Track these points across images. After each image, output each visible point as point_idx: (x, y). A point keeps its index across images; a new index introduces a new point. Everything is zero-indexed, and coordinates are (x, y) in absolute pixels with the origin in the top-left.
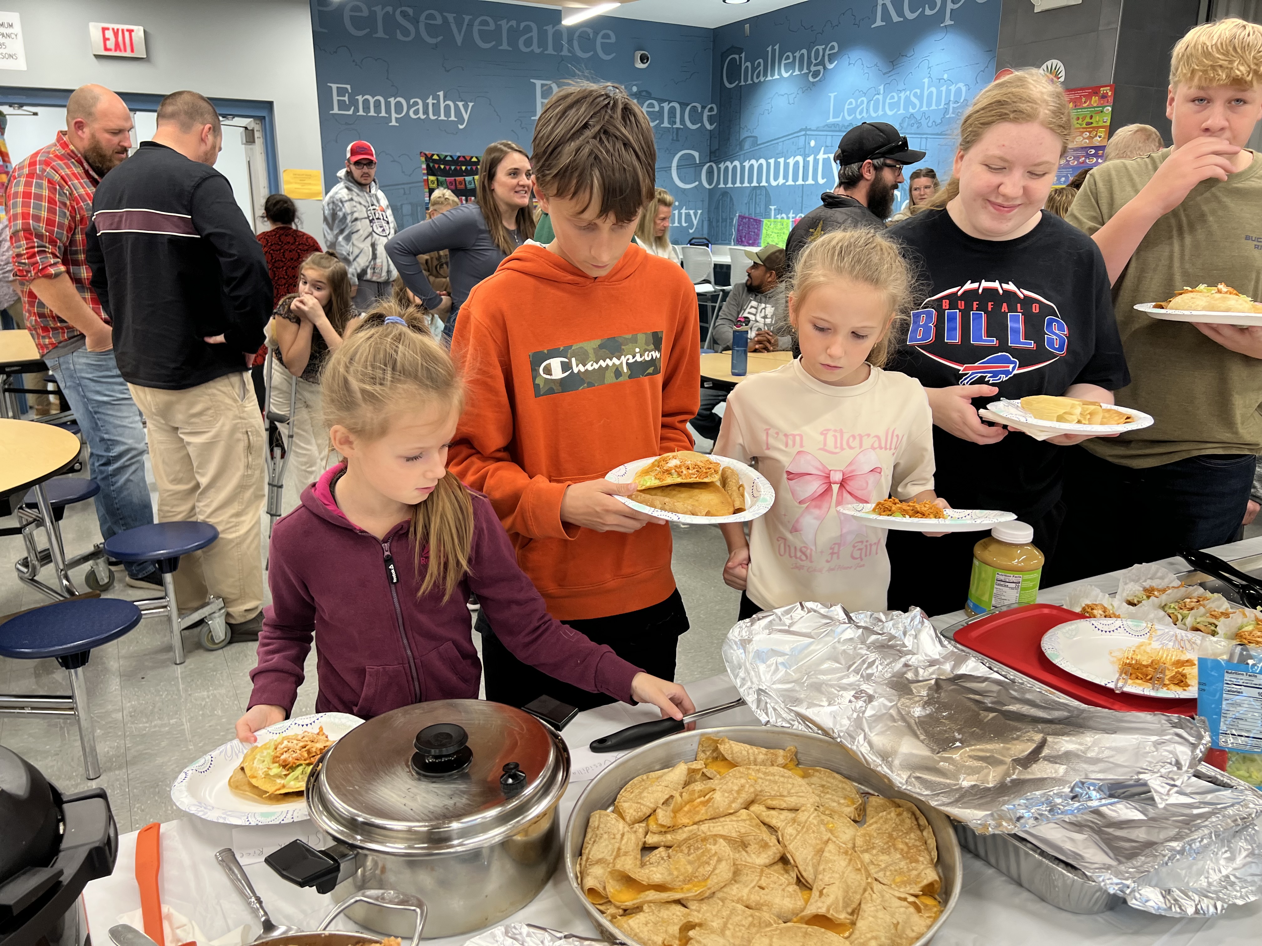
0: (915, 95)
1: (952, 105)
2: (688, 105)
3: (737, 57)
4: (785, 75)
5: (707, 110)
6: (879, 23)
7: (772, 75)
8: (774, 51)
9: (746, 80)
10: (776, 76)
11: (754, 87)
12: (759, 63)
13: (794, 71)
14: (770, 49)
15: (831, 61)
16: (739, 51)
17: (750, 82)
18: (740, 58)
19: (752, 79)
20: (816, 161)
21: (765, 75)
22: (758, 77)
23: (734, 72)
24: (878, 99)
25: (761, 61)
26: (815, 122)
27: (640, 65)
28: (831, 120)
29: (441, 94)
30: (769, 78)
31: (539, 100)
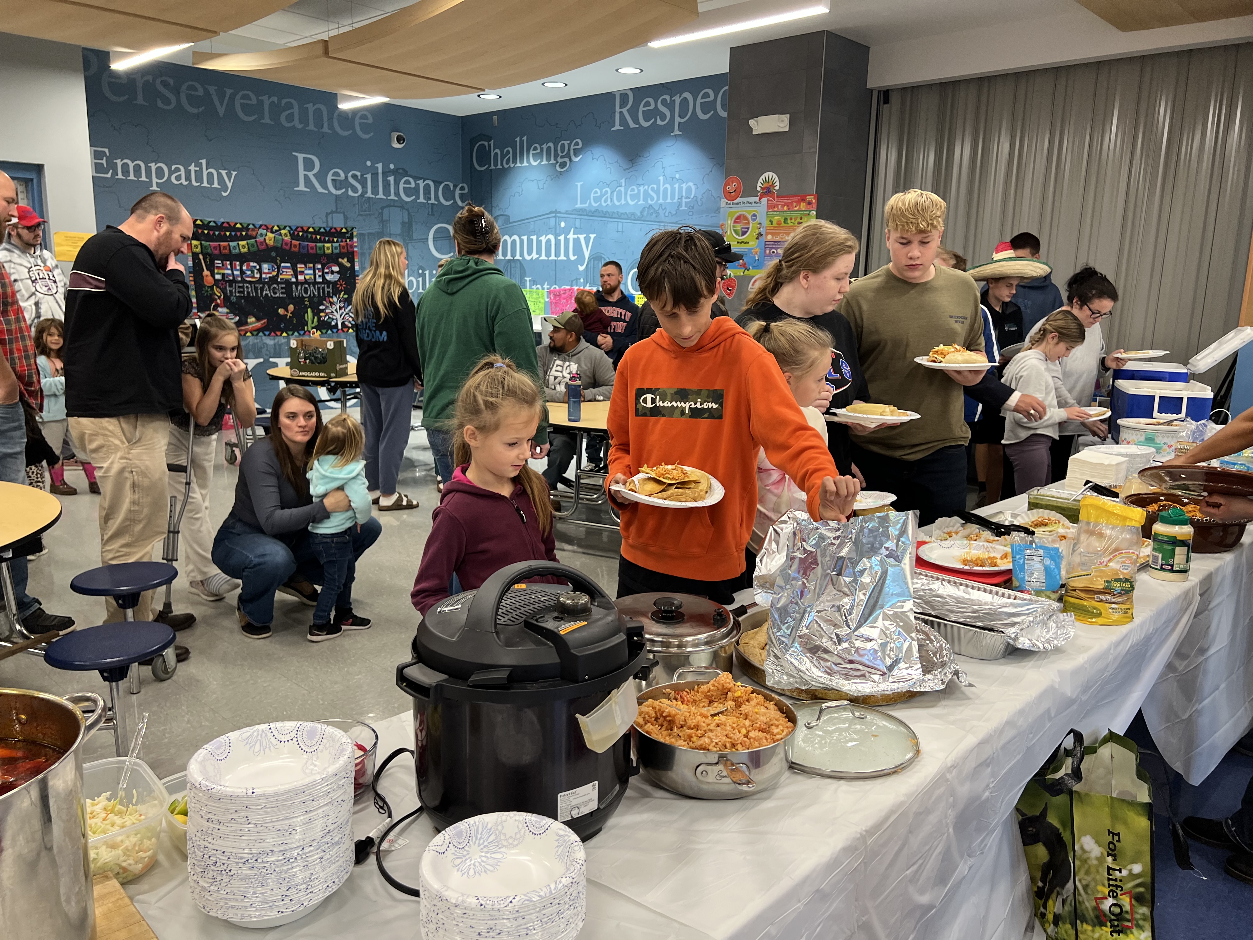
0: (653, 189)
1: (684, 200)
2: (441, 183)
3: (486, 143)
4: (534, 163)
5: (458, 189)
6: (617, 127)
7: (522, 162)
8: (522, 142)
9: (496, 164)
10: (525, 164)
11: (504, 172)
12: (508, 151)
13: (542, 161)
14: (518, 139)
15: (576, 155)
16: (489, 139)
17: (499, 166)
18: (490, 146)
19: (502, 164)
20: (567, 241)
21: (515, 161)
22: (508, 162)
23: (484, 156)
24: (620, 191)
25: (510, 149)
26: (563, 206)
27: (396, 145)
28: (579, 205)
29: (204, 162)
30: (518, 165)
31: (302, 172)
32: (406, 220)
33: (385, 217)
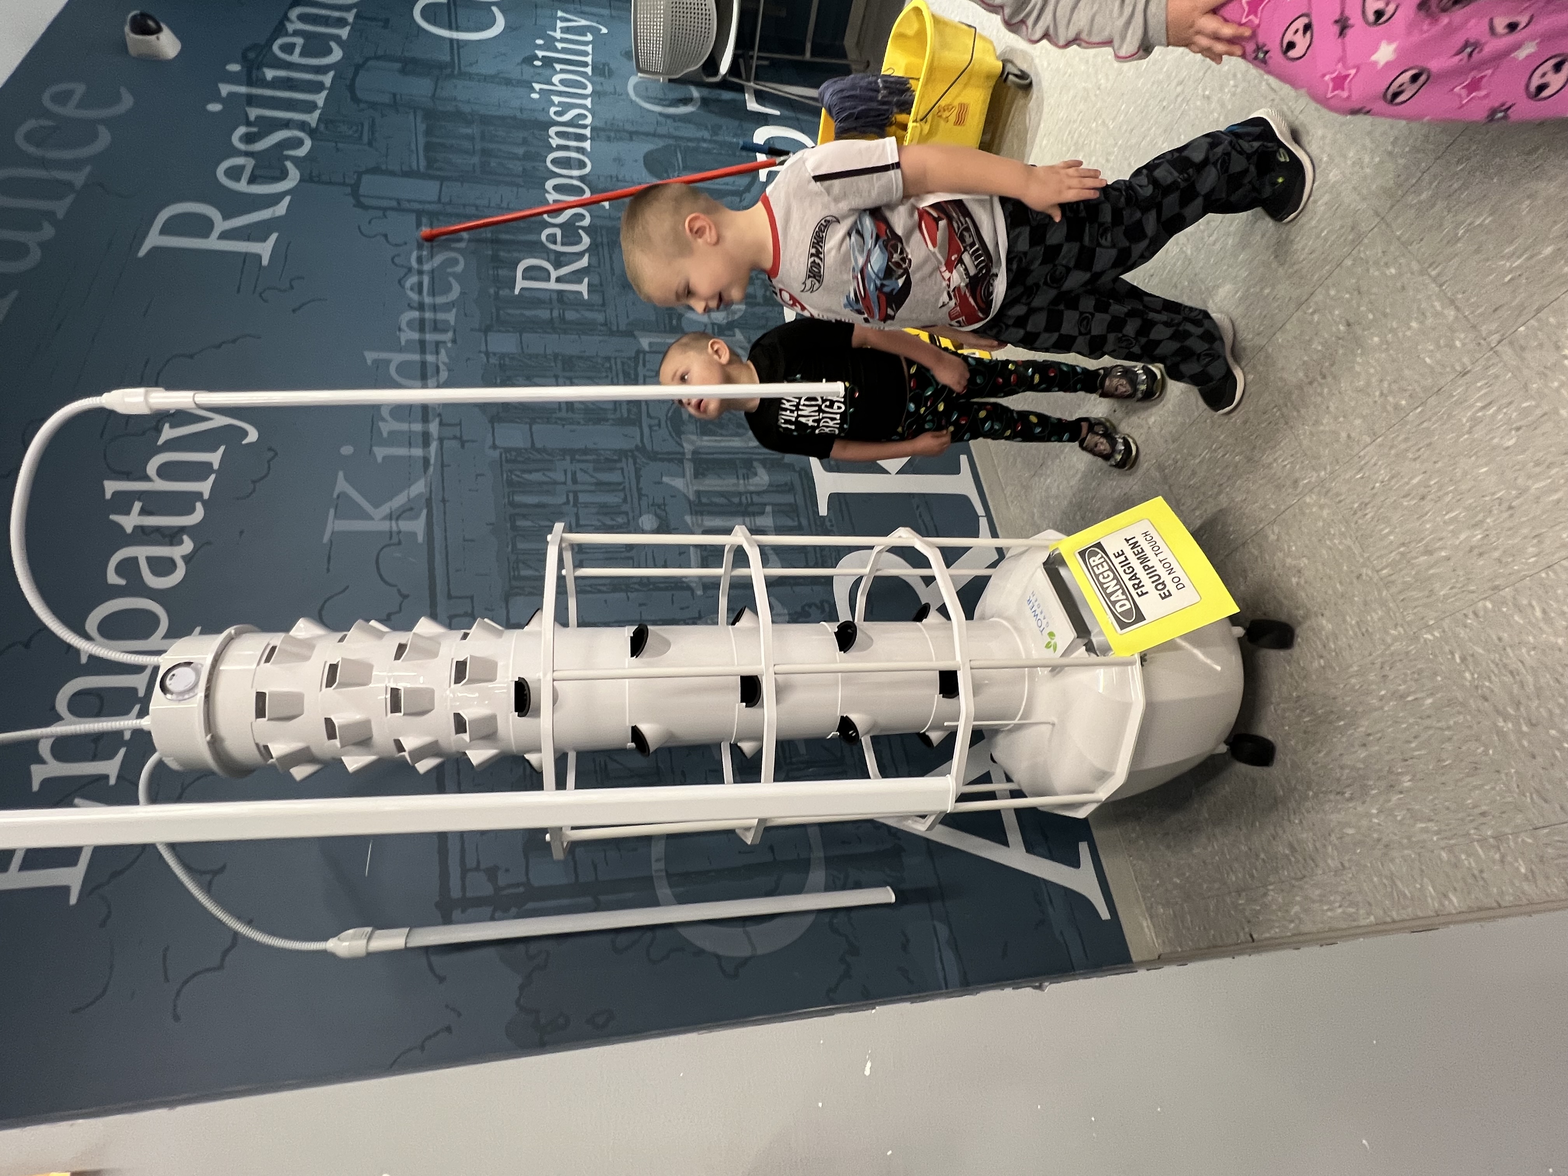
29: (111, 487)
31: (213, 243)
32: (398, 66)
33: (386, 99)
